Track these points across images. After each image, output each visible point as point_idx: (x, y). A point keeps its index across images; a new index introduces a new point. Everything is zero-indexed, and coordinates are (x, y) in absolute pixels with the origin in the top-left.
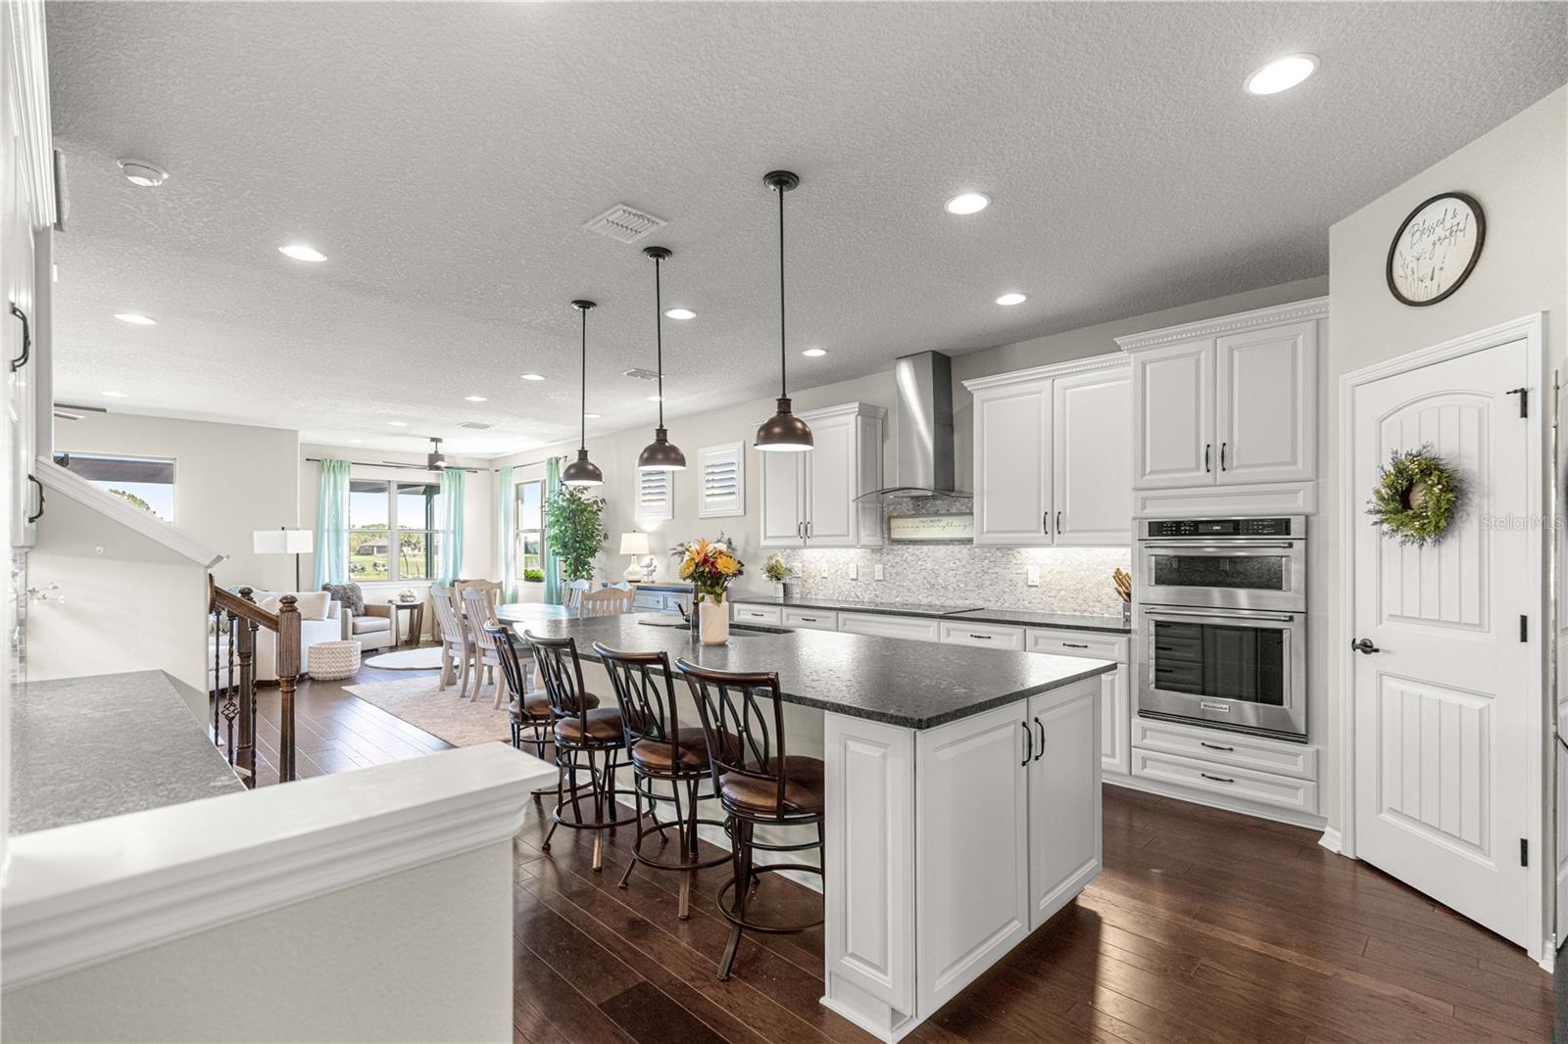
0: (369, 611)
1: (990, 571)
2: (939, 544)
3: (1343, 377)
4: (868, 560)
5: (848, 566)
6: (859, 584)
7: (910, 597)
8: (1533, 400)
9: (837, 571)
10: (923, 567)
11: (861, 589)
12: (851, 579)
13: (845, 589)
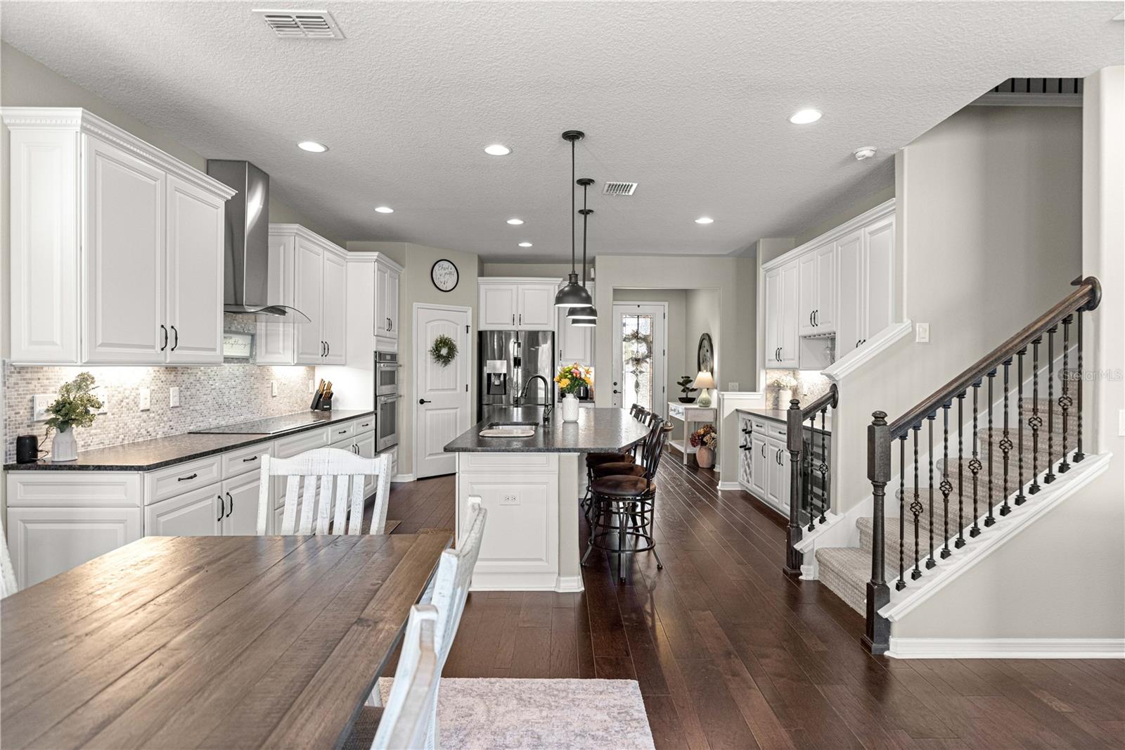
1: (255, 386)
3: (414, 304)
4: (162, 382)
5: (138, 392)
6: (152, 415)
7: (202, 421)
8: (470, 329)
9: (122, 401)
10: (213, 387)
11: (154, 422)
12: (142, 411)
13: (133, 426)
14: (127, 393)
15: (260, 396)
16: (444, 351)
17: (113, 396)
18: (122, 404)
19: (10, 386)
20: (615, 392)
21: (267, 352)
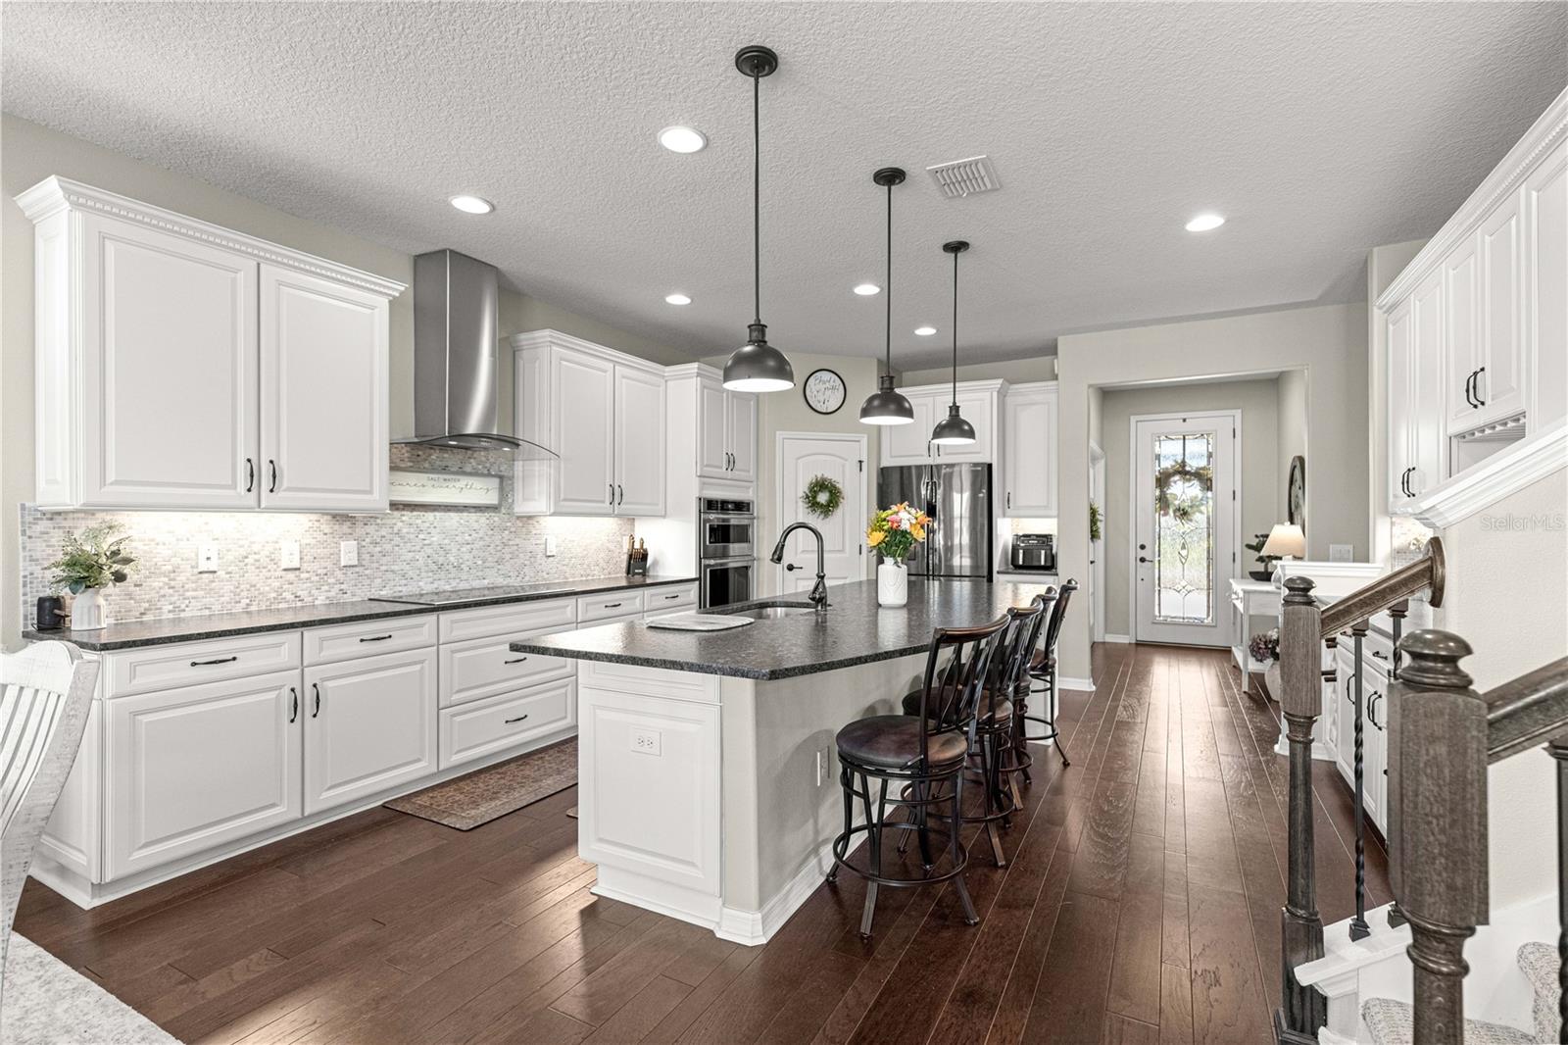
1: (511, 543)
2: (449, 511)
3: (778, 432)
4: (326, 534)
5: (277, 546)
6: (304, 575)
7: (405, 585)
8: (864, 465)
9: (246, 557)
10: (426, 542)
11: (309, 585)
12: (285, 570)
13: (267, 588)
14: (256, 548)
15: (521, 555)
16: (824, 496)
17: (228, 551)
18: (246, 560)
19: (33, 535)
20: (1143, 560)
21: (524, 499)
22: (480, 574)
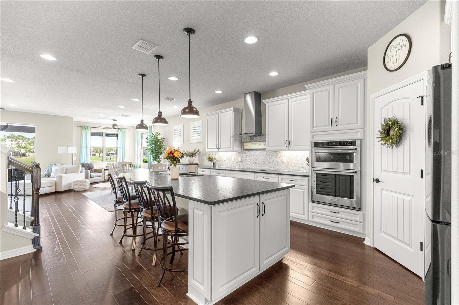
0: (96, 171)
1: (272, 158)
2: (257, 150)
3: (371, 96)
4: (237, 155)
5: (232, 157)
6: (235, 162)
8: (424, 100)
15: (275, 162)
22: (264, 166)
